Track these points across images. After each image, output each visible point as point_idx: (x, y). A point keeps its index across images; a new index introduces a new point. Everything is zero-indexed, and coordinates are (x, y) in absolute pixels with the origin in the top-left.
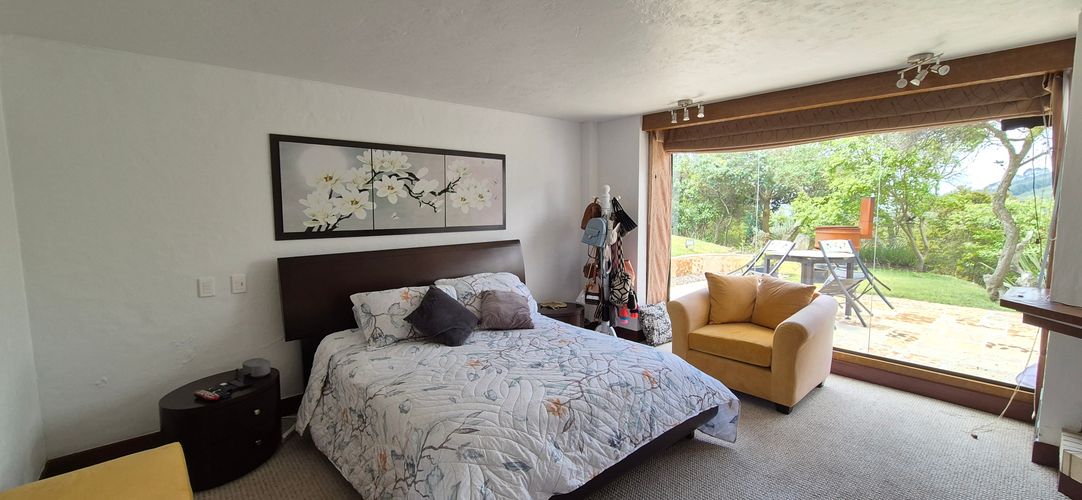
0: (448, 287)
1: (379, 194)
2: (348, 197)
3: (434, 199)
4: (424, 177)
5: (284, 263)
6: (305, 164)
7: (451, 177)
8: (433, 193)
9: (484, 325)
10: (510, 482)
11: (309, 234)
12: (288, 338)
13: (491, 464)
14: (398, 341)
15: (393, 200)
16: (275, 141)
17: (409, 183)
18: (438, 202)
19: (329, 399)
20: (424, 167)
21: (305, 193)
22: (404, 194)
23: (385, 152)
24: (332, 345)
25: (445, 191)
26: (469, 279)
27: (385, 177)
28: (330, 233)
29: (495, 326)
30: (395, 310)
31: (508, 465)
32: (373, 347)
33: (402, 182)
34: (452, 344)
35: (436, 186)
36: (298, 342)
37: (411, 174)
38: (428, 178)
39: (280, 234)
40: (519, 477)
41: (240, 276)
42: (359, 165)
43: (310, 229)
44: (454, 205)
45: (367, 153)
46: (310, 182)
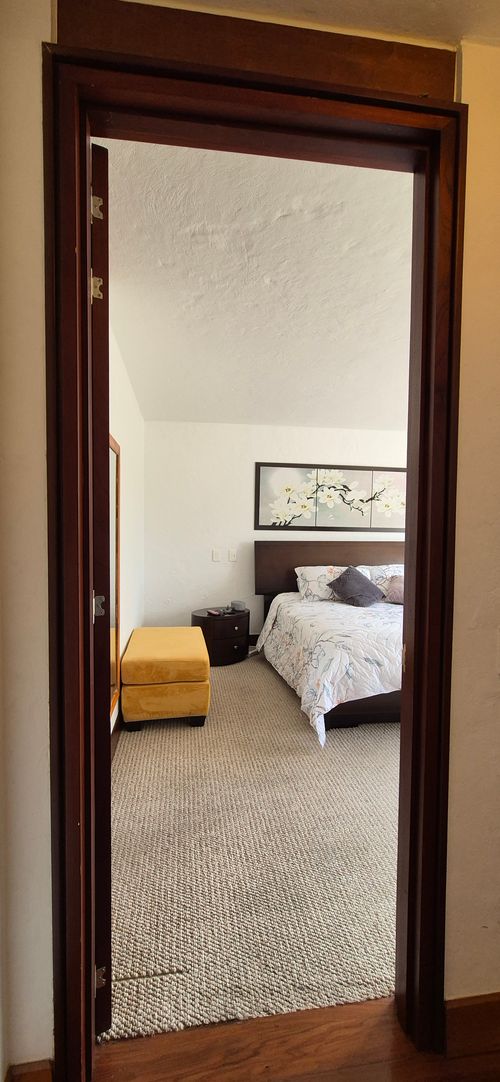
0: (365, 571)
1: (321, 501)
2: (300, 502)
3: (361, 505)
4: (356, 489)
5: (259, 545)
6: (274, 479)
7: (377, 489)
8: (362, 501)
9: (388, 599)
10: (366, 669)
11: (274, 527)
12: (257, 593)
13: (355, 656)
14: (322, 600)
15: (331, 505)
16: (258, 466)
17: (343, 493)
18: (366, 507)
19: (276, 631)
20: (355, 480)
21: (273, 499)
22: (340, 501)
23: (327, 470)
24: (281, 599)
25: (371, 499)
26: (384, 567)
27: (326, 489)
28: (286, 527)
29: (397, 601)
30: (322, 579)
31: (367, 660)
32: (305, 600)
33: (338, 492)
34: (358, 605)
35: (366, 496)
36: (262, 596)
37: (345, 486)
38: (359, 489)
39: (257, 527)
40: (374, 668)
41: (234, 551)
42: (308, 480)
43: (275, 523)
44: (379, 510)
45: (314, 471)
46: (276, 492)
